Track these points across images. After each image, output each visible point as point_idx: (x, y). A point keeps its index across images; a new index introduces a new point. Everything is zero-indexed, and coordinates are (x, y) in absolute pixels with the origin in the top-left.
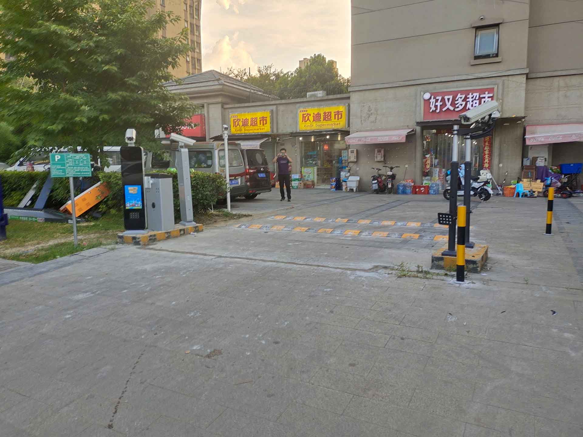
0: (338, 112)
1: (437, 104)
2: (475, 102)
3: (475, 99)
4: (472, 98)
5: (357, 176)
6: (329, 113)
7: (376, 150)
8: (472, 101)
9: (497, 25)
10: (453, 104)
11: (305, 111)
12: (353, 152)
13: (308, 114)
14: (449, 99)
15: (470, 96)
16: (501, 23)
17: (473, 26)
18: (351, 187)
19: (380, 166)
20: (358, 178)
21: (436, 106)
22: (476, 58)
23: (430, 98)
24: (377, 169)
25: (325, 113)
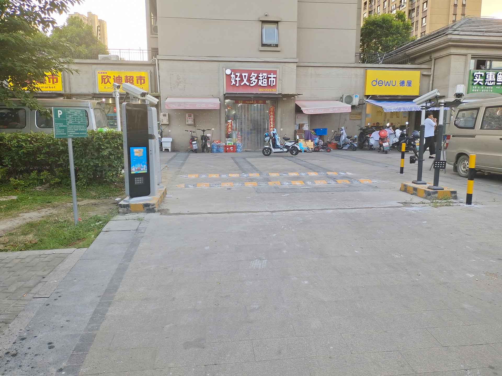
0: (141, 77)
1: (236, 79)
2: (264, 80)
3: (264, 78)
4: (262, 77)
5: (170, 137)
6: (130, 77)
7: (187, 115)
8: (262, 80)
9: (277, 22)
10: (249, 80)
11: (104, 73)
12: (166, 116)
13: (107, 76)
14: (245, 76)
15: (261, 75)
16: (280, 21)
17: (260, 20)
18: (166, 147)
19: (193, 129)
20: (170, 140)
21: (236, 81)
22: (263, 45)
23: (231, 74)
24: (191, 131)
25: (126, 77)
